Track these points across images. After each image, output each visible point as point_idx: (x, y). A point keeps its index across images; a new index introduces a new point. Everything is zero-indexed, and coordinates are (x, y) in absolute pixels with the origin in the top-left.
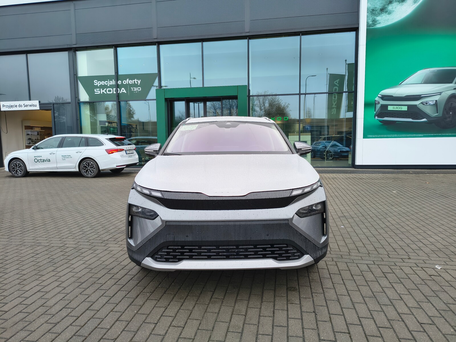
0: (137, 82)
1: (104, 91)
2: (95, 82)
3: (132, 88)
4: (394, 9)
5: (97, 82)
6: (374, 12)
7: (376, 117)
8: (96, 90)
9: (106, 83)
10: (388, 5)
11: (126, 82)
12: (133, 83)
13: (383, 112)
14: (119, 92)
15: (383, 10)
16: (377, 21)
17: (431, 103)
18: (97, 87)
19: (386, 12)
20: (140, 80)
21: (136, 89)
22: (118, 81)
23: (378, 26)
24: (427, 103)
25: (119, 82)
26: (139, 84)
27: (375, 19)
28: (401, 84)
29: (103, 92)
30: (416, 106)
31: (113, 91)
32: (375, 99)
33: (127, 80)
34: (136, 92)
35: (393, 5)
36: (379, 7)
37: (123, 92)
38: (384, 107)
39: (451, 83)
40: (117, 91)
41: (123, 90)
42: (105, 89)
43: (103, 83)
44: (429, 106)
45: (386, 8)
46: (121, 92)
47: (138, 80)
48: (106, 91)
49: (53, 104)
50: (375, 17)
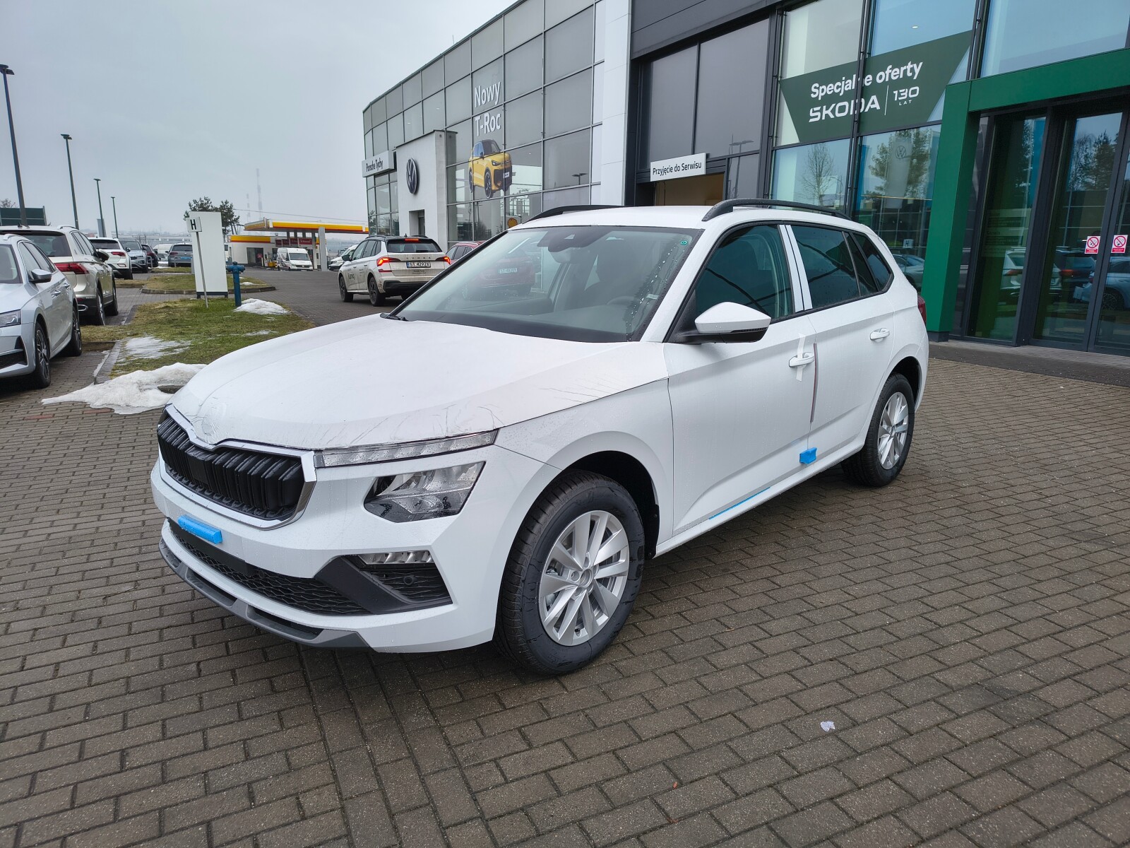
0: (912, 70)
1: (829, 112)
2: (813, 90)
3: (896, 92)
5: (818, 88)
8: (814, 112)
9: (838, 87)
11: (882, 77)
12: (901, 77)
14: (862, 110)
18: (816, 102)
20: (921, 64)
21: (905, 94)
22: (864, 77)
25: (868, 80)
26: (915, 78)
29: (827, 115)
31: (849, 107)
33: (888, 71)
34: (905, 103)
37: (873, 106)
40: (858, 106)
41: (873, 103)
42: (833, 105)
43: (829, 89)
46: (866, 110)
47: (915, 65)
48: (833, 111)
49: (729, 159)
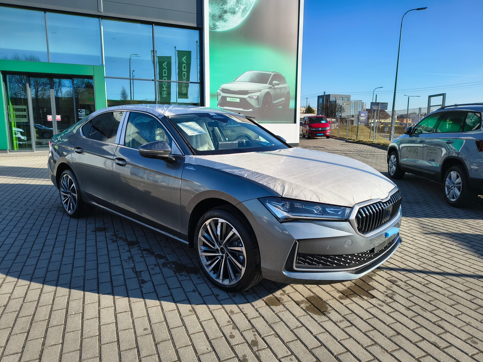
4: (228, 18)
6: (214, 18)
7: (219, 106)
10: (224, 14)
13: (224, 102)
15: (221, 17)
16: (217, 26)
17: (255, 97)
19: (223, 19)
23: (218, 30)
24: (252, 97)
27: (215, 24)
28: (235, 81)
30: (245, 99)
32: (217, 91)
35: (227, 14)
36: (217, 14)
38: (224, 98)
39: (267, 83)
44: (253, 100)
45: (223, 16)
50: (215, 22)
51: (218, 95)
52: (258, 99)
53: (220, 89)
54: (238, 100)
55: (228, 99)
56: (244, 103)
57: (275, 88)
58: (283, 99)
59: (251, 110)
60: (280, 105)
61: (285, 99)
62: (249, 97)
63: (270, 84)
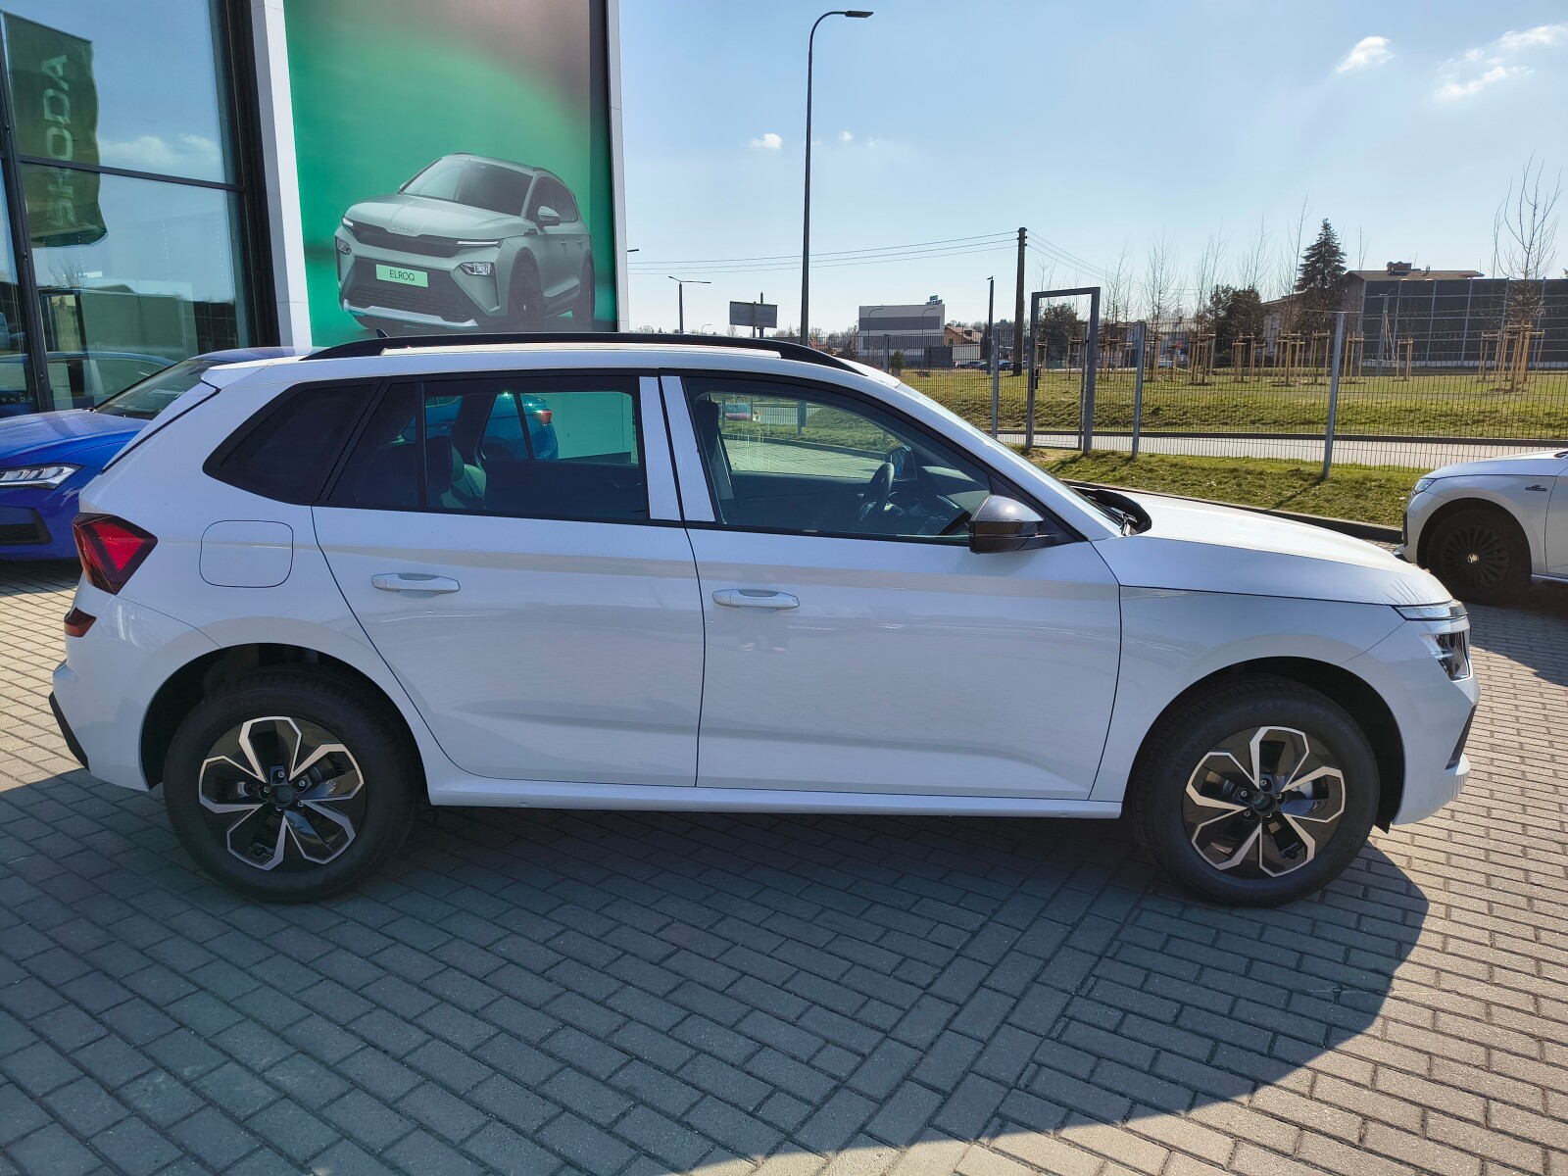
7: (346, 301)
13: (363, 286)
17: (484, 270)
24: (472, 270)
28: (405, 191)
30: (447, 273)
32: (336, 234)
38: (365, 266)
39: (518, 214)
44: (477, 279)
51: (338, 250)
52: (492, 277)
53: (345, 221)
54: (421, 280)
55: (383, 273)
56: (442, 294)
57: (547, 237)
58: (575, 282)
59: (470, 323)
60: (565, 307)
61: (582, 283)
62: (461, 267)
63: (532, 216)
